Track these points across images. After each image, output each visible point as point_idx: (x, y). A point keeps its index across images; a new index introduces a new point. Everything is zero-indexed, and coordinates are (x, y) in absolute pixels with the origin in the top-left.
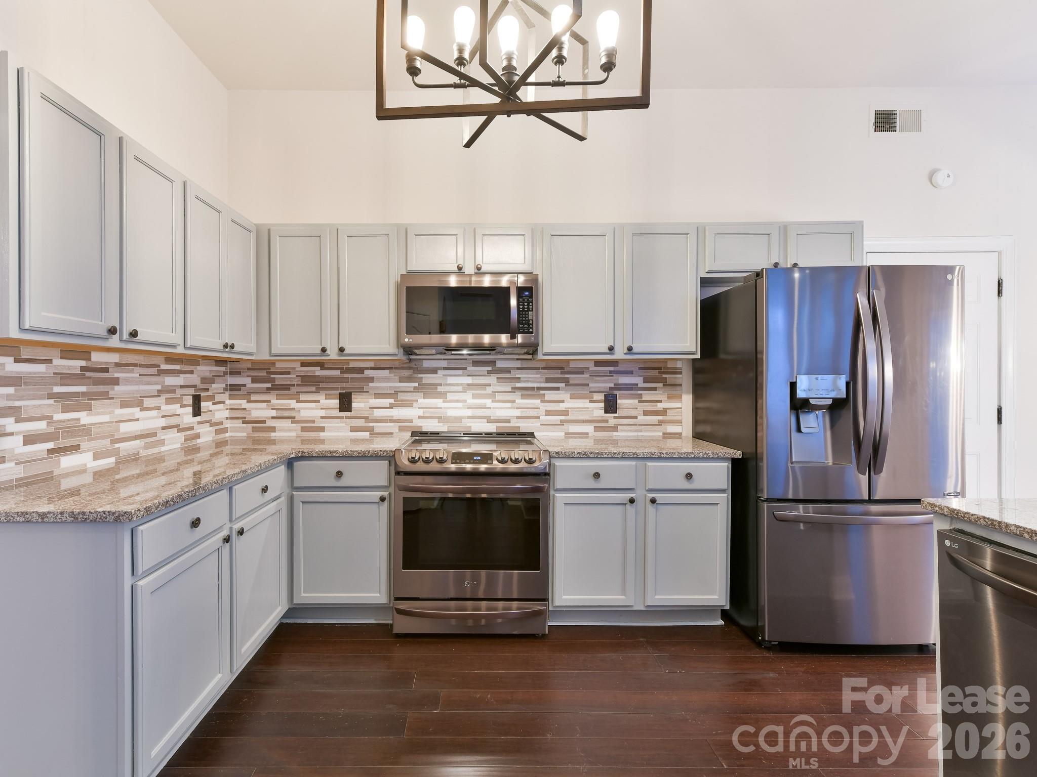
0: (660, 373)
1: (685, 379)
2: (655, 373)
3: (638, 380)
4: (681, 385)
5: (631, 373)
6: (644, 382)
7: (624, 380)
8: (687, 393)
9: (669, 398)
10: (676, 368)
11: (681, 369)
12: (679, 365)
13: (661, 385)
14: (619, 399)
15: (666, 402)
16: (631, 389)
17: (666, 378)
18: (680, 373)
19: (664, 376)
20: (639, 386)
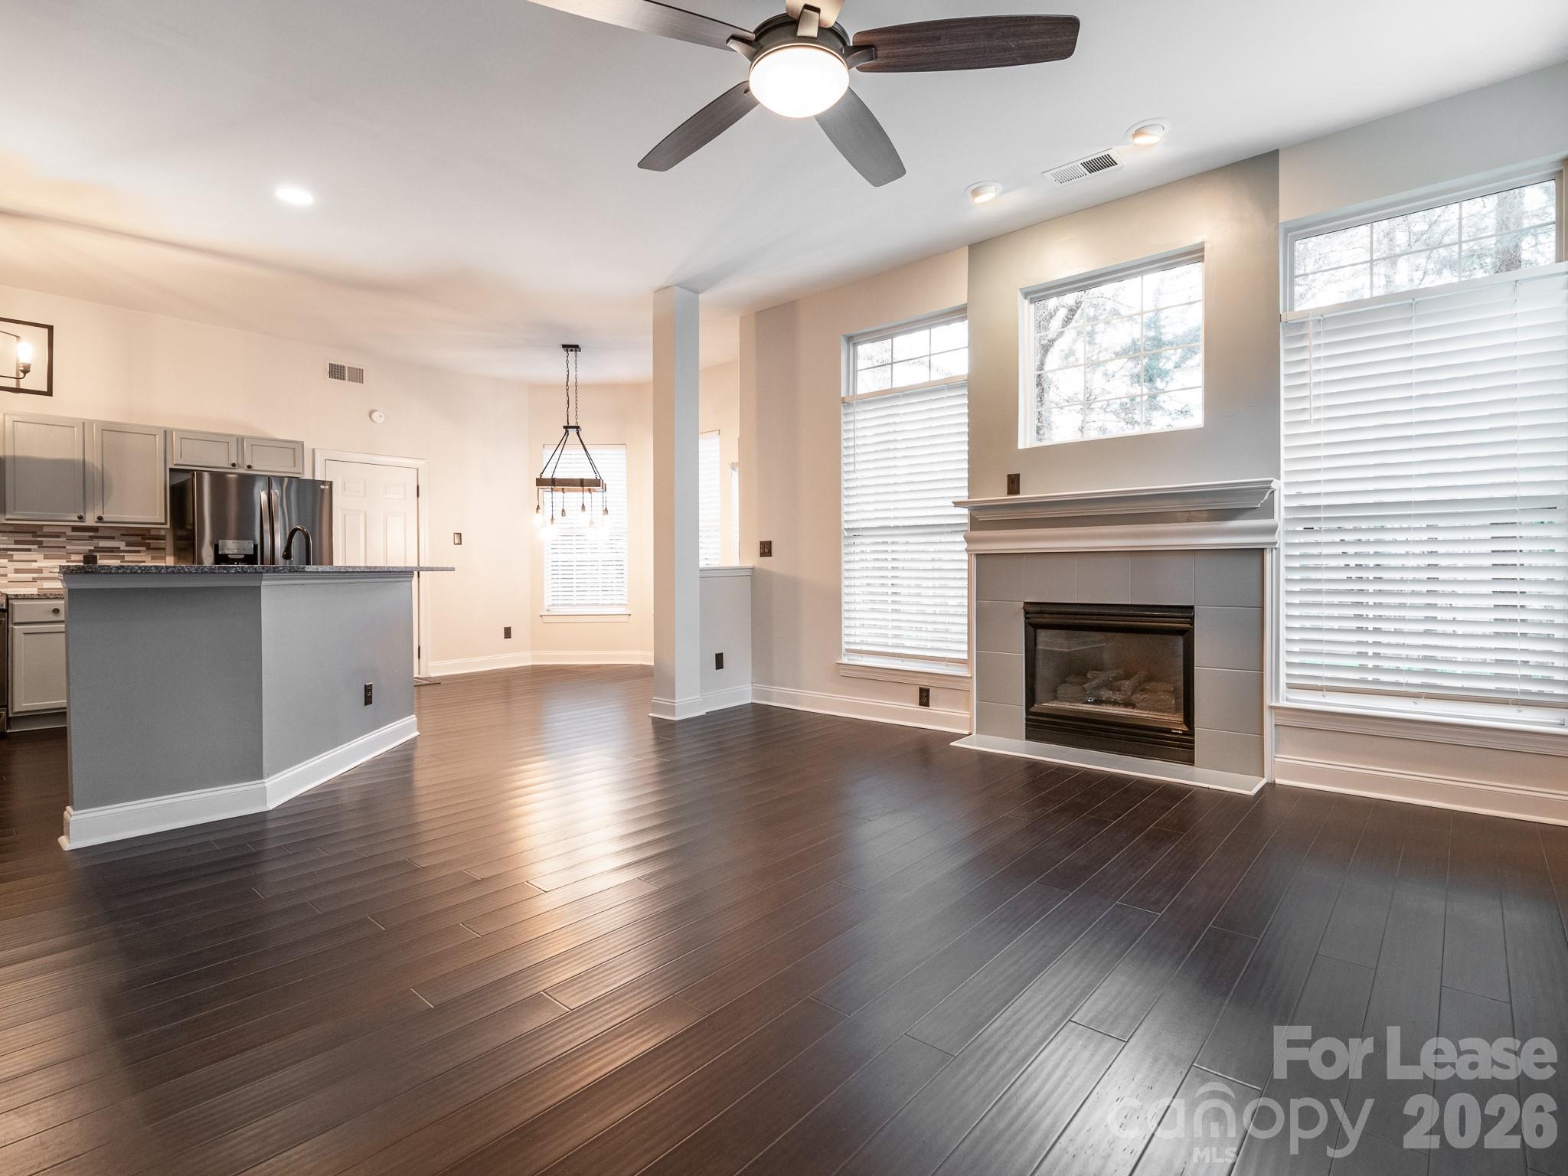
0: (142, 538)
1: (168, 544)
2: (139, 538)
3: (122, 545)
4: (164, 549)
5: (113, 538)
6: (127, 546)
7: (103, 544)
8: (170, 555)
9: (152, 559)
10: (160, 536)
11: (165, 536)
12: (163, 533)
13: (144, 549)
14: (100, 559)
15: (149, 562)
16: (113, 552)
17: (149, 543)
18: (164, 539)
19: (147, 541)
20: (122, 549)
